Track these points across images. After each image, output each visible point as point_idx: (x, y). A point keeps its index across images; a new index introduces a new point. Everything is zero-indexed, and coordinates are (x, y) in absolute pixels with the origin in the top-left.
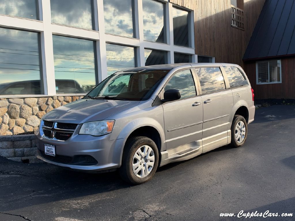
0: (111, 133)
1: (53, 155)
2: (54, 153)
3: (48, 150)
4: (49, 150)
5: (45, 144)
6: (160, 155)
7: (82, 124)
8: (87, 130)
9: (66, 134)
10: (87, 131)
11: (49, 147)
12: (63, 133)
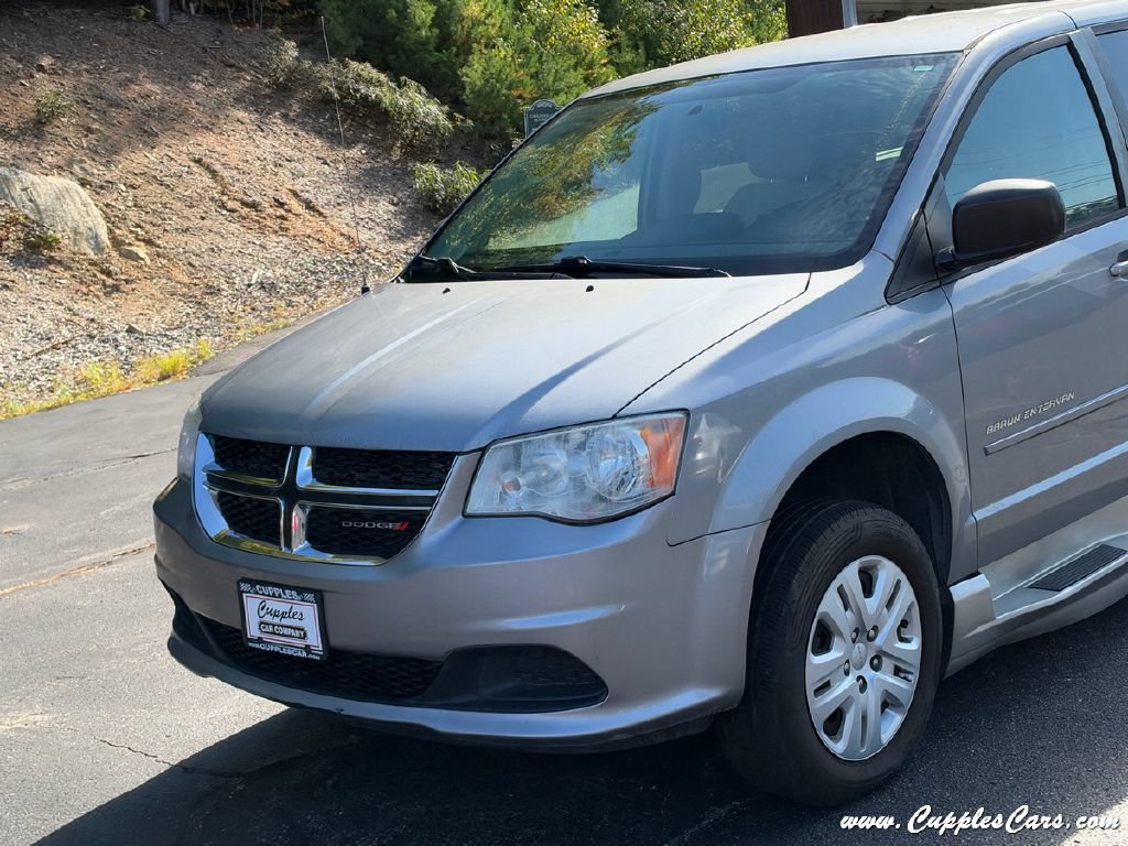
0: (673, 494)
1: (307, 649)
2: (314, 639)
3: (268, 618)
4: (276, 620)
5: (244, 586)
6: (948, 605)
7: (483, 450)
8: (517, 486)
9: (383, 516)
10: (513, 493)
11: (272, 604)
12: (357, 515)
